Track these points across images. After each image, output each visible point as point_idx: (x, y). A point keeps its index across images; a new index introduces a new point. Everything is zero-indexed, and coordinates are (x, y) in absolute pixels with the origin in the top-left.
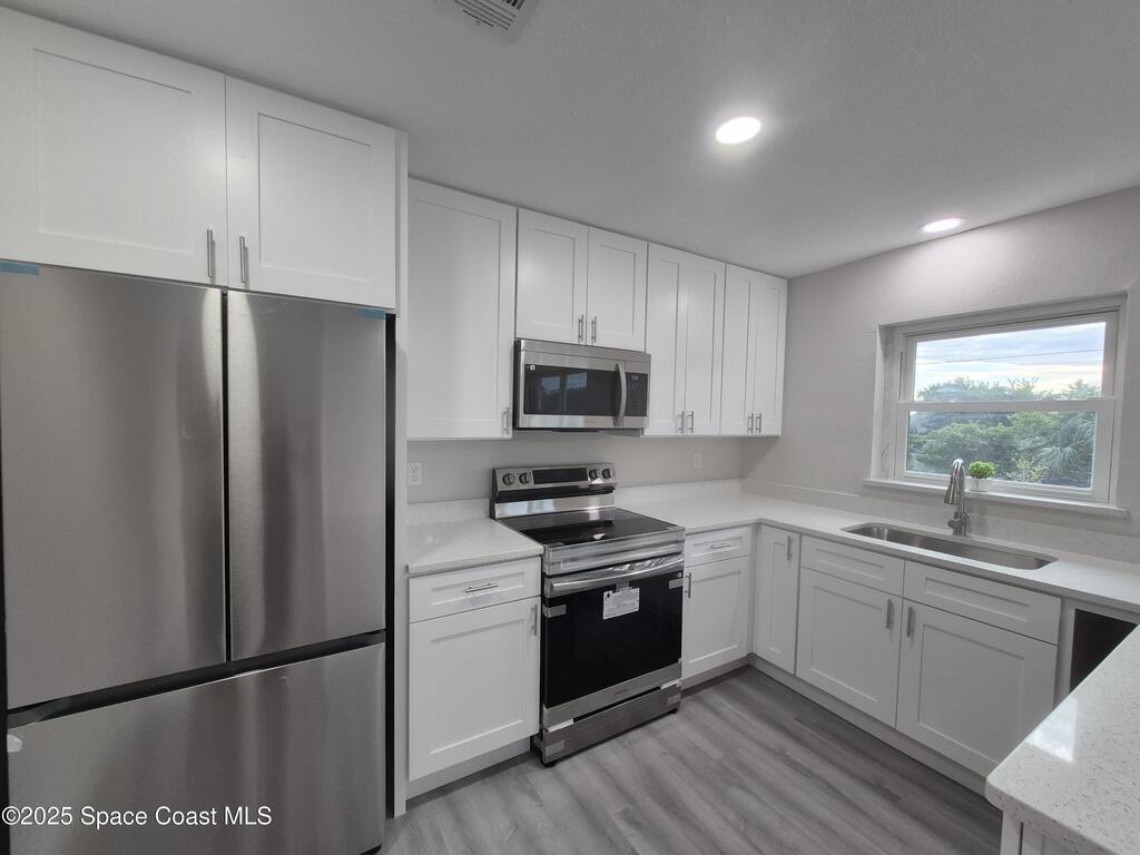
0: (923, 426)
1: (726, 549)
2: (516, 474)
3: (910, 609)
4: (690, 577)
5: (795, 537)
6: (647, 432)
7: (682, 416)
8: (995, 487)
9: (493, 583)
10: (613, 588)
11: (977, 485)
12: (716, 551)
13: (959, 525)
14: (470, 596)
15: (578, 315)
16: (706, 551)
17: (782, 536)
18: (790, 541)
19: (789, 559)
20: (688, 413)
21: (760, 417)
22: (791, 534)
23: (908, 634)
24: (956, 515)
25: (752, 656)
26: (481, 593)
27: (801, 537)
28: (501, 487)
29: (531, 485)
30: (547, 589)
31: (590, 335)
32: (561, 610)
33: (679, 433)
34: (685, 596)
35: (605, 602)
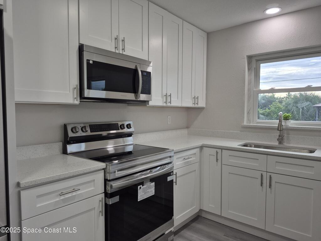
0: (264, 100)
1: (190, 160)
2: (79, 127)
3: (270, 176)
4: (176, 175)
5: (219, 151)
6: (151, 103)
7: (166, 95)
8: (291, 123)
9: (76, 188)
10: (142, 183)
11: (286, 123)
12: (186, 161)
13: (281, 140)
14: (62, 198)
15: (114, 36)
16: (181, 161)
17: (214, 151)
18: (217, 153)
19: (217, 161)
20: (169, 94)
21: (198, 98)
22: (218, 150)
23: (270, 188)
24: (279, 136)
25: (201, 210)
26: (70, 195)
27: (222, 151)
28: (71, 134)
29: (89, 133)
30: (108, 188)
31: (121, 48)
32: (116, 199)
33: (165, 105)
34: (174, 184)
35: (139, 192)
